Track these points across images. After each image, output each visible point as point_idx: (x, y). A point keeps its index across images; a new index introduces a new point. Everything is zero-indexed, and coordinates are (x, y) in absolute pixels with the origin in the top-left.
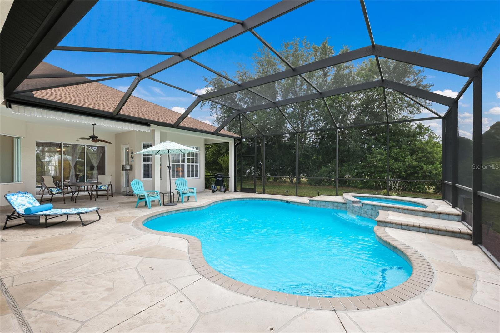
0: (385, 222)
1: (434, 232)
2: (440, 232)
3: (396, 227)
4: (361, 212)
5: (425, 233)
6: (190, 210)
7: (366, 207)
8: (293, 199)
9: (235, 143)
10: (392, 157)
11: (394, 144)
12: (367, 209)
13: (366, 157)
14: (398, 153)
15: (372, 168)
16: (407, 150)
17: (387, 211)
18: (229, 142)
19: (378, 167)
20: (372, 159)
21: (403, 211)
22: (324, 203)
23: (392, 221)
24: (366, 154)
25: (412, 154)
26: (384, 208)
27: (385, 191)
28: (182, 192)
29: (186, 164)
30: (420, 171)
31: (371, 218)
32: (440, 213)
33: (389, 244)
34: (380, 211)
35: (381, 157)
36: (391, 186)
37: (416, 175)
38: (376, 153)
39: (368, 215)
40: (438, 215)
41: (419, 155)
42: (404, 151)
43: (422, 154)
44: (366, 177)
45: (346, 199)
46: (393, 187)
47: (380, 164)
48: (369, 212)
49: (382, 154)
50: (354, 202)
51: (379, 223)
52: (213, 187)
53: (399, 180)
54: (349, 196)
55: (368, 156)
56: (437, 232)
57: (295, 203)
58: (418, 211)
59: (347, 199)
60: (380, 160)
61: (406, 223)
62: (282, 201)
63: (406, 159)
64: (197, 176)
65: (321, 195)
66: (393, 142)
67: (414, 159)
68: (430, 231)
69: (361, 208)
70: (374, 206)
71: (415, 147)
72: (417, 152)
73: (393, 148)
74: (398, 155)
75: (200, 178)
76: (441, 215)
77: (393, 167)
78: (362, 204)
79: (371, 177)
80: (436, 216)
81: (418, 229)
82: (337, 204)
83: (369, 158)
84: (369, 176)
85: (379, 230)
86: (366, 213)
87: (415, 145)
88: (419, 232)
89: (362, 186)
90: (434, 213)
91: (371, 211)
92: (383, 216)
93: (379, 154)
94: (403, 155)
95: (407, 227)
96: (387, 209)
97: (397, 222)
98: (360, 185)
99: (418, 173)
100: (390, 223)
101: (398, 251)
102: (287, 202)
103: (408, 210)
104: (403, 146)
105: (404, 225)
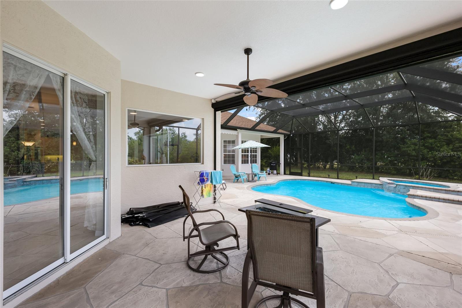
0: (414, 195)
1: (450, 201)
2: (454, 202)
3: (422, 198)
4: (395, 190)
5: (443, 202)
6: (267, 185)
7: (399, 187)
8: (337, 181)
9: (284, 137)
10: (427, 147)
11: (429, 135)
12: (400, 189)
13: (400, 147)
14: (433, 143)
15: (405, 156)
16: (443, 140)
17: (417, 189)
18: (280, 137)
19: (412, 156)
20: (406, 149)
21: (429, 190)
22: (364, 184)
23: (419, 195)
24: (399, 144)
25: (448, 144)
26: (415, 188)
27: (417, 176)
28: (258, 173)
29: (249, 154)
30: (457, 159)
31: (404, 194)
32: (458, 192)
33: (416, 206)
34: (410, 189)
35: (415, 147)
36: (423, 173)
37: (453, 163)
38: (410, 144)
39: (401, 192)
40: (457, 193)
41: (456, 145)
42: (440, 141)
43: (459, 144)
44: (400, 165)
45: (382, 181)
46: (425, 174)
47: (414, 153)
48: (402, 190)
49: (415, 144)
50: (389, 183)
51: (410, 196)
52: (268, 170)
53: (430, 168)
54: (384, 180)
55: (401, 146)
56: (452, 202)
57: (339, 184)
58: (441, 190)
59: (384, 182)
60: (414, 150)
61: (430, 196)
62: (328, 182)
63: (441, 149)
64: (256, 163)
65: (359, 178)
66: (428, 133)
67: (450, 149)
68: (447, 201)
69: (395, 187)
70: (406, 186)
71: (451, 138)
72: (454, 142)
73: (428, 138)
74: (433, 145)
75: (258, 164)
76: (459, 193)
77: (428, 156)
78: (396, 185)
79: (405, 164)
80: (455, 193)
81: (438, 200)
82: (375, 185)
83: (403, 148)
84: (402, 163)
85: (409, 200)
86: (400, 191)
87: (452, 135)
88: (439, 202)
89: (395, 172)
90: (454, 191)
91: (403, 190)
92: (412, 192)
93: (412, 145)
94: (439, 145)
95: (431, 199)
96: (417, 188)
97: (423, 195)
98: (393, 172)
99: (455, 162)
100: (418, 196)
101: (421, 209)
102: (332, 183)
103: (433, 189)
104: (438, 136)
105: (428, 197)
